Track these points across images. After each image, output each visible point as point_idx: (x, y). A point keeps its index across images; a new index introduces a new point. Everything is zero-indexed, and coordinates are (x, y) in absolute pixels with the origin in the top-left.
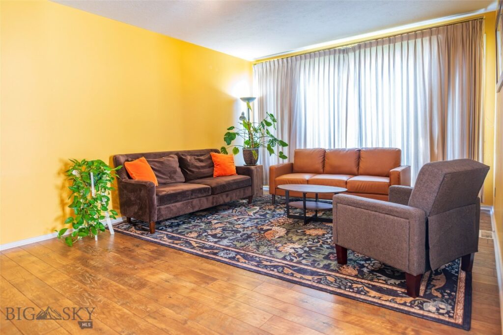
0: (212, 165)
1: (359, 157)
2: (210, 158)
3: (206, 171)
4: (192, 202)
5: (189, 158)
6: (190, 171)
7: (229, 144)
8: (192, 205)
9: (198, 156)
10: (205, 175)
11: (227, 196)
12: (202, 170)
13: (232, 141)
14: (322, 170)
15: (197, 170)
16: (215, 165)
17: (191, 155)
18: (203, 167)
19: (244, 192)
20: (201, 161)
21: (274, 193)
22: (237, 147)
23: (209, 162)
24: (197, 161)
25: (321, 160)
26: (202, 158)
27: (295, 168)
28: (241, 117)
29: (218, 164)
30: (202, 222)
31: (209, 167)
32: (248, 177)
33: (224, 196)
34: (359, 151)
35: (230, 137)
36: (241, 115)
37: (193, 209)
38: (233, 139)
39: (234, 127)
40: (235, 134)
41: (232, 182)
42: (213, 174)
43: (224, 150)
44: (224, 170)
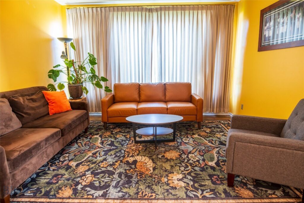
0: (47, 104)
1: (165, 89)
2: (43, 96)
3: (42, 110)
4: (46, 151)
5: (21, 99)
6: (26, 113)
7: (55, 81)
8: (46, 154)
9: (29, 96)
10: (42, 115)
11: (73, 133)
12: (38, 111)
13: (57, 78)
14: (138, 99)
15: (33, 112)
16: (50, 104)
17: (22, 96)
18: (38, 107)
19: (84, 125)
20: (33, 100)
21: (106, 121)
22: (62, 83)
23: (43, 101)
24: (31, 101)
25: (138, 92)
26: (34, 97)
27: (117, 99)
28: (62, 56)
29: (53, 101)
30: (60, 168)
31: (44, 106)
32: (85, 111)
33: (71, 134)
34: (165, 84)
35: (54, 74)
36: (61, 54)
37: (48, 158)
38: (58, 76)
39: (59, 65)
40: (58, 72)
41: (75, 119)
42: (49, 113)
43: (52, 87)
44: (61, 107)
